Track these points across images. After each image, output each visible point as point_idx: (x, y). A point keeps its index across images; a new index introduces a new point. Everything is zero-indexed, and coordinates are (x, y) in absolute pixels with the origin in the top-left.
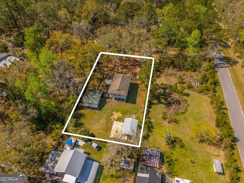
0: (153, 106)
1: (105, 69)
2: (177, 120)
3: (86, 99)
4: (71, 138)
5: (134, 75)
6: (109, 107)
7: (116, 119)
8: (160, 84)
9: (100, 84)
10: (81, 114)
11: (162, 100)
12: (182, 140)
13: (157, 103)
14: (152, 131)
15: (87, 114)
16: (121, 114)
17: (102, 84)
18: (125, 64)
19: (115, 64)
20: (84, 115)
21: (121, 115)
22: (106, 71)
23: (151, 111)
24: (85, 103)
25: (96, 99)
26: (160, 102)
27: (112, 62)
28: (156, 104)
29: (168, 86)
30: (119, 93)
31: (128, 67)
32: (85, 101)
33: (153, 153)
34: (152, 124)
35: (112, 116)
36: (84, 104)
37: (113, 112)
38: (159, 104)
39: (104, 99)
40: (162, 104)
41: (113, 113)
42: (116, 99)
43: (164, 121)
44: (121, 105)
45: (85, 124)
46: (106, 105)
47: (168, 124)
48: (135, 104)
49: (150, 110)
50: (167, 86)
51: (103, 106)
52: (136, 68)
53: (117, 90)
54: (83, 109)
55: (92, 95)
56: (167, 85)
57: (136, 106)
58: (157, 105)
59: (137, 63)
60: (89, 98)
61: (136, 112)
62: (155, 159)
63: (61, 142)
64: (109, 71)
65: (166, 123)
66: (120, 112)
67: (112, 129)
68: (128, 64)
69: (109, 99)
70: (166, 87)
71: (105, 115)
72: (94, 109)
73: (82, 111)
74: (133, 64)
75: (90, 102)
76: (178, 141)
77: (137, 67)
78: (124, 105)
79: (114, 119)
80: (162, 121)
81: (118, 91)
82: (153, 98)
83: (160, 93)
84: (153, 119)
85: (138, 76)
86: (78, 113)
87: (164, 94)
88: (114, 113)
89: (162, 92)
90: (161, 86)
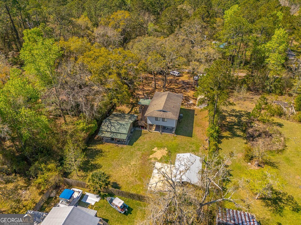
0: (224, 141)
1: (140, 93)
2: (274, 163)
3: (108, 126)
4: (74, 189)
5: (186, 99)
6: (145, 140)
7: (159, 159)
8: (229, 110)
9: (132, 110)
10: (96, 151)
11: (237, 131)
12: (293, 198)
13: (230, 136)
14: (229, 181)
15: (107, 150)
17: (134, 110)
18: (170, 87)
19: (155, 87)
20: (101, 152)
22: (141, 95)
23: (222, 148)
24: (104, 132)
25: (124, 125)
26: (234, 135)
27: (150, 85)
28: (228, 137)
29: (243, 113)
30: (164, 116)
31: (174, 90)
32: (106, 128)
33: (242, 220)
35: (151, 154)
36: (103, 134)
37: (154, 148)
38: (234, 138)
39: (137, 129)
40: (239, 138)
41: (153, 150)
42: (158, 128)
43: (249, 164)
44: (167, 138)
45: (102, 166)
46: (140, 138)
47: (257, 168)
48: (192, 137)
49: (220, 146)
51: (137, 139)
52: (187, 91)
53: (161, 111)
54: (102, 143)
55: (117, 120)
56: (241, 111)
57: (193, 139)
58: (230, 139)
59: (188, 86)
60: (112, 124)
61: (194, 148)
63: (52, 198)
64: (146, 94)
65: (253, 167)
66: (166, 149)
68: (174, 86)
69: (146, 128)
70: (240, 113)
71: (139, 153)
72: (119, 142)
73: (99, 147)
74: (181, 87)
75: (114, 130)
76: (285, 198)
77: (189, 90)
78: (173, 138)
79: (155, 158)
80: (244, 164)
81: (162, 113)
82: (222, 129)
83: (232, 122)
85: (191, 100)
86: (92, 149)
87: (239, 124)
89: (235, 121)
90: (231, 113)
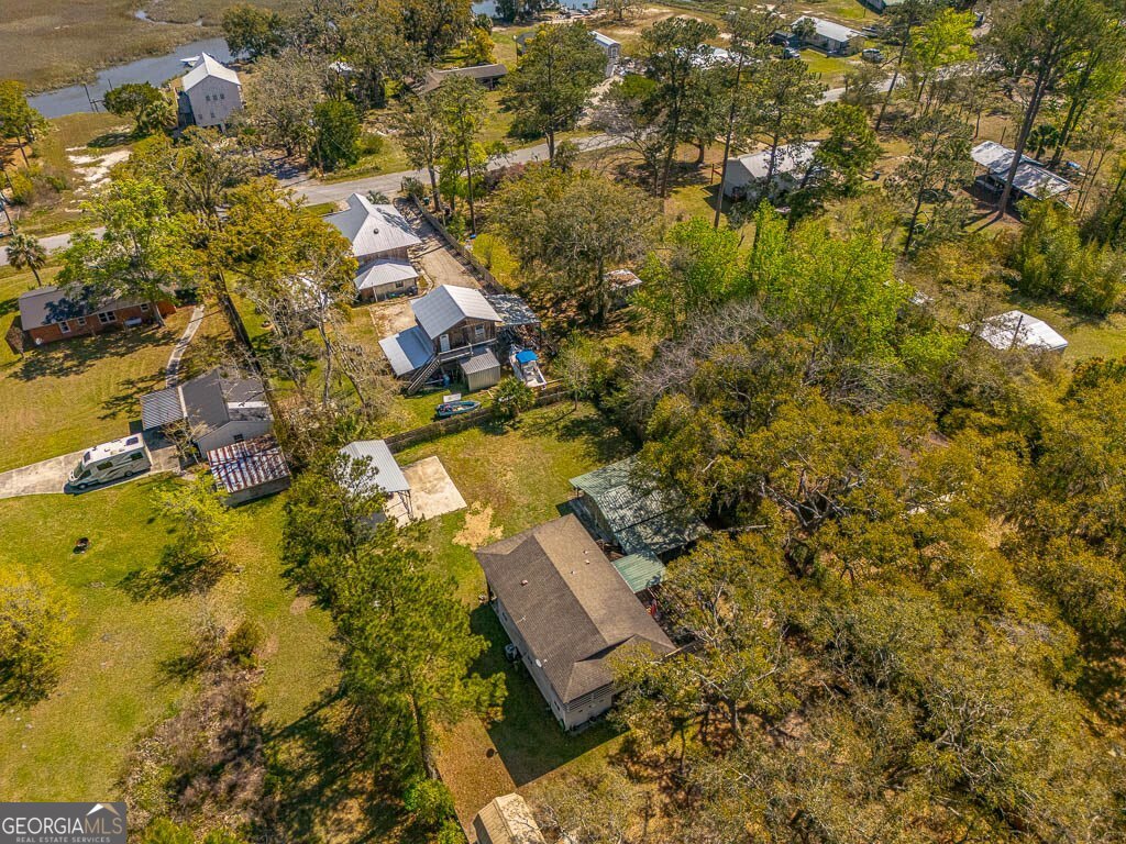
2: (171, 678)
7: (468, 517)
11: (301, 756)
12: (135, 600)
13: (323, 713)
14: (285, 558)
16: (463, 542)
21: (460, 539)
28: (328, 703)
33: (241, 471)
34: (295, 588)
35: (494, 516)
41: (502, 528)
62: (228, 457)
67: (448, 479)
76: (154, 588)
83: (334, 802)
84: (302, 611)
88: (498, 532)
89: (324, 822)
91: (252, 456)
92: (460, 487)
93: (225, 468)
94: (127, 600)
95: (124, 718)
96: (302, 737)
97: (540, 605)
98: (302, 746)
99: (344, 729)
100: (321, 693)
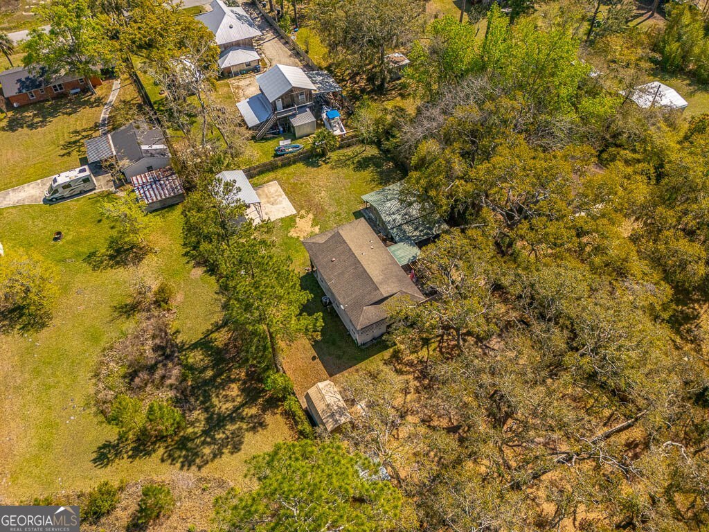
0: (219, 316)
2: (121, 315)
7: (297, 220)
8: (248, 437)
11: (202, 360)
12: (94, 269)
13: (213, 336)
14: (185, 244)
16: (295, 235)
21: (293, 233)
23: (216, 295)
26: (204, 344)
28: (217, 330)
29: (207, 451)
33: (153, 190)
34: (193, 263)
35: (314, 219)
37: (320, 229)
38: (203, 337)
41: (318, 226)
50: (209, 444)
56: (215, 456)
58: (210, 327)
62: (144, 181)
67: (284, 196)
70: (214, 441)
76: (105, 262)
79: (302, 217)
83: (223, 385)
84: (197, 276)
88: (317, 229)
89: (217, 396)
90: (237, 426)
91: (159, 181)
92: (292, 200)
93: (143, 188)
94: (89, 269)
95: (95, 339)
96: (202, 349)
97: (342, 273)
98: (203, 354)
99: (226, 345)
100: (212, 324)
